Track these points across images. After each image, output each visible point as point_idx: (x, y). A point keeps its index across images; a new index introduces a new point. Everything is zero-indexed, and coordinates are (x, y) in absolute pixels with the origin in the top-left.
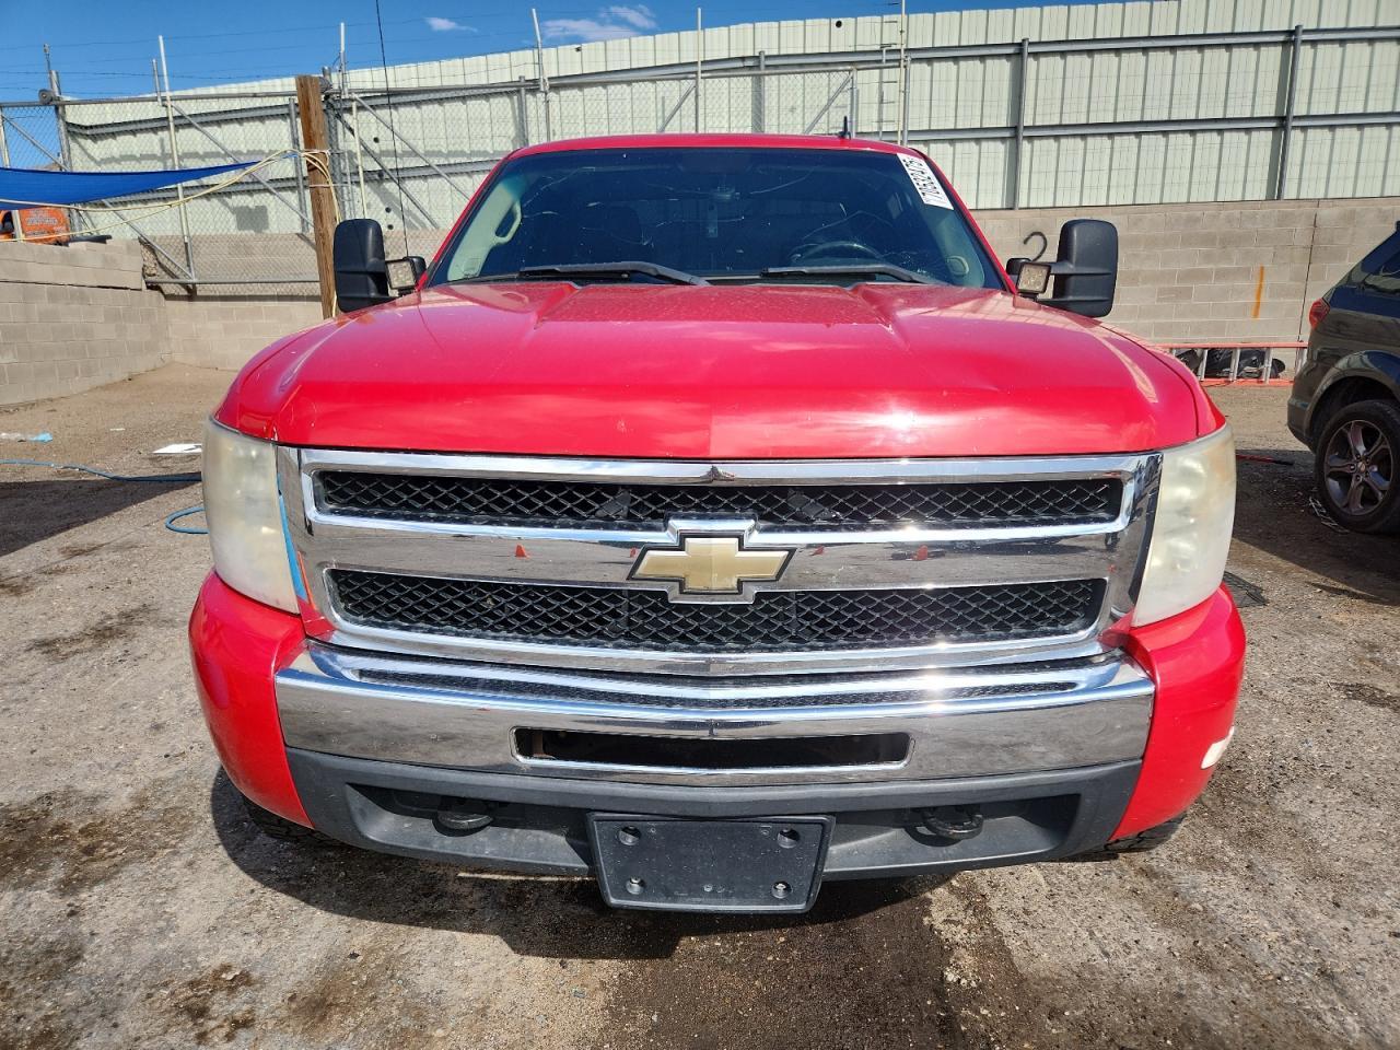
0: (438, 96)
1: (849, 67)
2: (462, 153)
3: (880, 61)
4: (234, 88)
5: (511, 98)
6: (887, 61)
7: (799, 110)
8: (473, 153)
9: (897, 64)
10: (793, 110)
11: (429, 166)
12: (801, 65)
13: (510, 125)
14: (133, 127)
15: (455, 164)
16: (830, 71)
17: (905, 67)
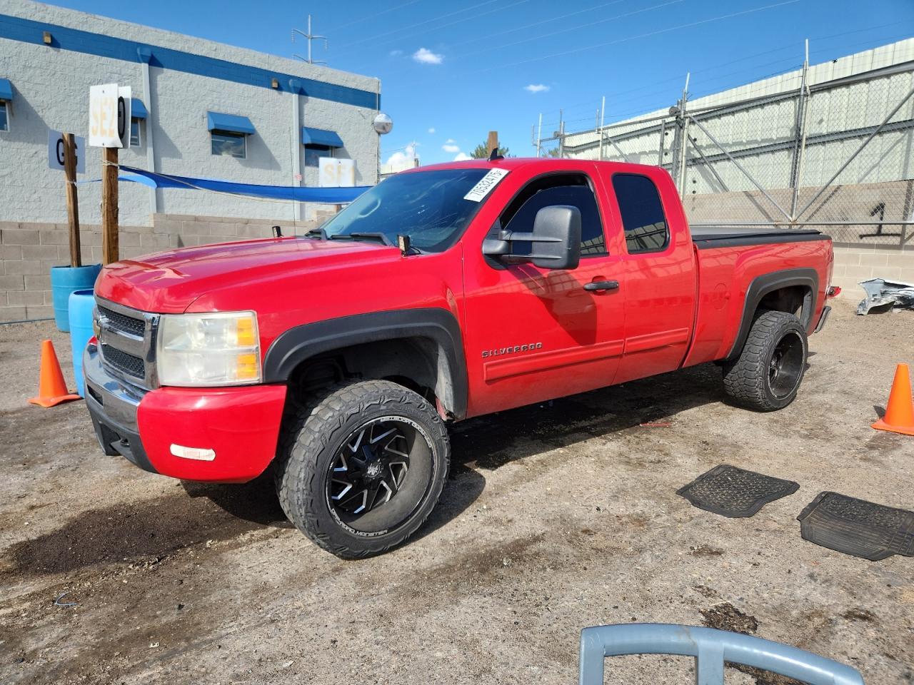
0: (744, 106)
2: (756, 141)
4: (649, 116)
5: (795, 101)
8: (763, 141)
11: (724, 154)
13: (791, 118)
14: (591, 145)
15: (750, 149)
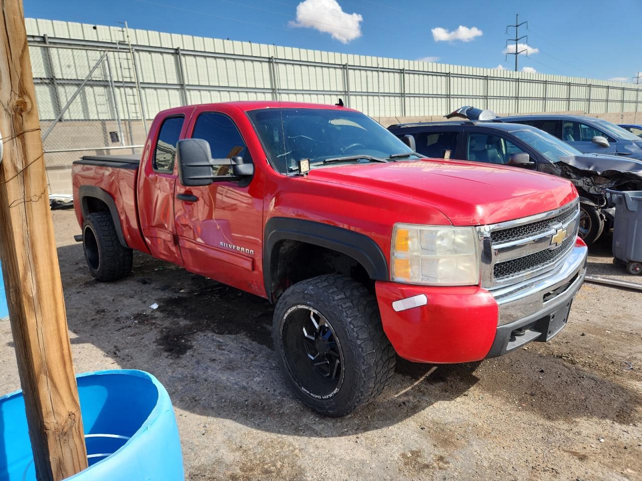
1: (104, 49)
3: (116, 48)
6: (120, 48)
7: (73, 67)
9: (128, 51)
10: (69, 66)
12: (69, 44)
16: (87, 50)
17: (133, 53)
